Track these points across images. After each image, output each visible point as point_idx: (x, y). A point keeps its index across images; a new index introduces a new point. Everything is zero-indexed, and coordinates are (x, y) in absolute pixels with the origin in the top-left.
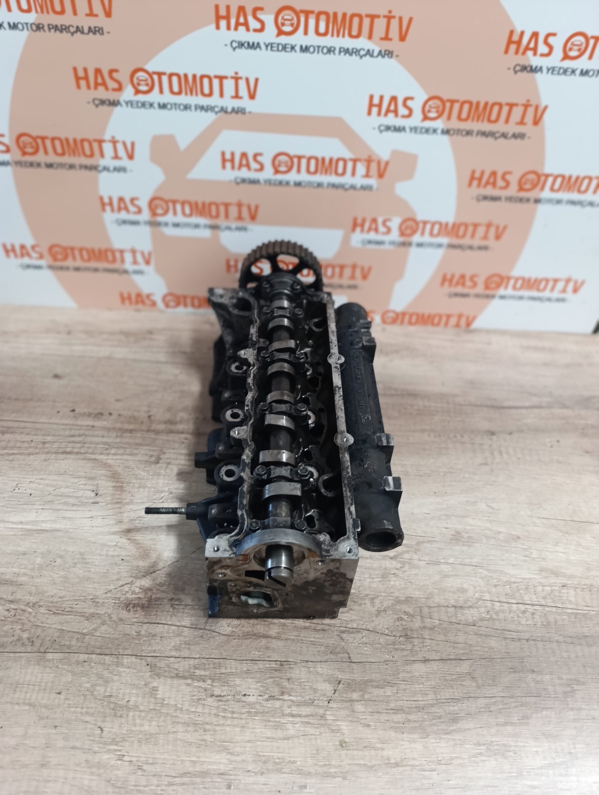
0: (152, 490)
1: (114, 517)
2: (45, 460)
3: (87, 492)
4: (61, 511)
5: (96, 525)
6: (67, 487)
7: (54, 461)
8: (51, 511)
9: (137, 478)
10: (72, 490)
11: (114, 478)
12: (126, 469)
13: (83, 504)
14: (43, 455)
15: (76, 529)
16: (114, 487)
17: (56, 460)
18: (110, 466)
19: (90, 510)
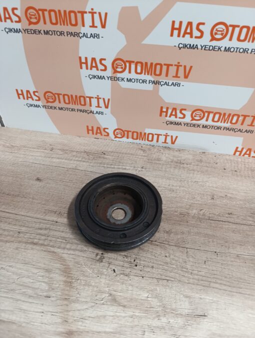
0: (95, 289)
1: (61, 315)
2: (17, 249)
3: (43, 284)
4: (19, 302)
5: (45, 321)
6: (28, 277)
7: (23, 250)
8: (11, 301)
9: (84, 275)
10: (32, 281)
11: (66, 272)
12: (76, 265)
13: (38, 297)
14: (16, 244)
15: (28, 323)
16: (65, 282)
17: (25, 249)
18: (64, 260)
19: (42, 305)
